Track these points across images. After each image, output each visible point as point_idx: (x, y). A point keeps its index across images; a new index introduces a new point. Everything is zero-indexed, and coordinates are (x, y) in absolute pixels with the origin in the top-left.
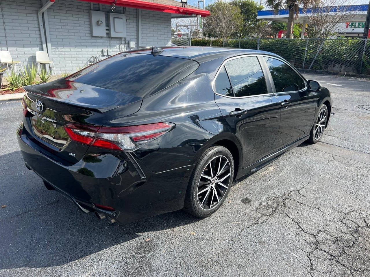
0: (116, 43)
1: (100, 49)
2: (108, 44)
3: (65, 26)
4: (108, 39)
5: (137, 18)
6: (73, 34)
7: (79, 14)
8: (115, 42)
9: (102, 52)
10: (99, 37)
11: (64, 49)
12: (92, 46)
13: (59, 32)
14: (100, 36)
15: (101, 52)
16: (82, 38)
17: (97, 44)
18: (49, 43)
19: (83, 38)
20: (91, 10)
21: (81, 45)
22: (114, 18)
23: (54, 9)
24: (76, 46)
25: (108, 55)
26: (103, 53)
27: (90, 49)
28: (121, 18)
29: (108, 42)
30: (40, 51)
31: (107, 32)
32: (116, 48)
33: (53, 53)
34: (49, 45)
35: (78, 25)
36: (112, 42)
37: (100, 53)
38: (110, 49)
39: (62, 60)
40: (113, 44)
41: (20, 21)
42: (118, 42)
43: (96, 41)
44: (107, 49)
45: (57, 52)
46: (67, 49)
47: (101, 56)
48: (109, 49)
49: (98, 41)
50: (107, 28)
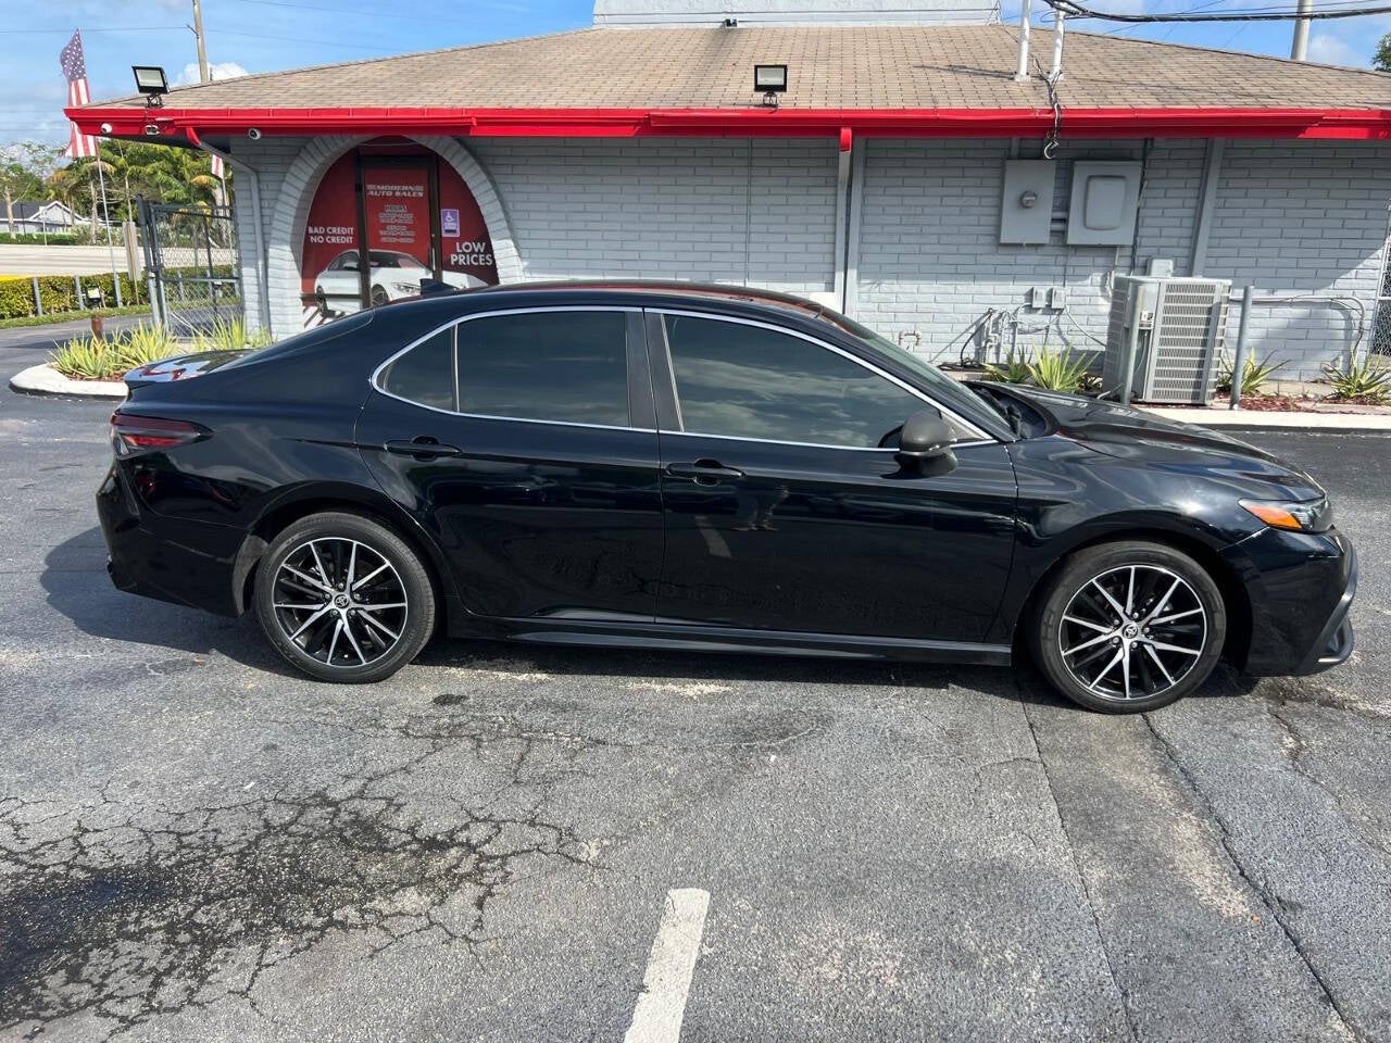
0: (1094, 266)
1: (1025, 287)
2: (1060, 270)
3: (915, 215)
4: (1058, 251)
5: (1203, 169)
6: (934, 239)
7: (967, 174)
8: (1088, 261)
9: (1030, 295)
10: (1020, 245)
11: (896, 286)
12: (996, 275)
13: (891, 234)
14: (1025, 242)
15: (1026, 295)
16: (964, 249)
17: (1016, 269)
18: (852, 268)
19: (964, 252)
20: (1010, 158)
21: (956, 274)
22: (1090, 178)
23: (886, 167)
24: (937, 277)
25: (1049, 306)
26: (1031, 301)
27: (987, 287)
28: (1122, 177)
29: (1061, 260)
30: (826, 291)
31: (1058, 226)
32: (1088, 281)
33: (864, 296)
34: (852, 273)
35: (957, 210)
36: (1073, 260)
37: (1022, 299)
38: (1064, 285)
39: (885, 319)
40: (1078, 270)
41: (787, 210)
42: (1100, 261)
43: (1011, 259)
44: (1048, 288)
45: (874, 296)
46: (908, 286)
47: (1022, 310)
48: (1057, 287)
49: (1020, 259)
50: (1059, 215)
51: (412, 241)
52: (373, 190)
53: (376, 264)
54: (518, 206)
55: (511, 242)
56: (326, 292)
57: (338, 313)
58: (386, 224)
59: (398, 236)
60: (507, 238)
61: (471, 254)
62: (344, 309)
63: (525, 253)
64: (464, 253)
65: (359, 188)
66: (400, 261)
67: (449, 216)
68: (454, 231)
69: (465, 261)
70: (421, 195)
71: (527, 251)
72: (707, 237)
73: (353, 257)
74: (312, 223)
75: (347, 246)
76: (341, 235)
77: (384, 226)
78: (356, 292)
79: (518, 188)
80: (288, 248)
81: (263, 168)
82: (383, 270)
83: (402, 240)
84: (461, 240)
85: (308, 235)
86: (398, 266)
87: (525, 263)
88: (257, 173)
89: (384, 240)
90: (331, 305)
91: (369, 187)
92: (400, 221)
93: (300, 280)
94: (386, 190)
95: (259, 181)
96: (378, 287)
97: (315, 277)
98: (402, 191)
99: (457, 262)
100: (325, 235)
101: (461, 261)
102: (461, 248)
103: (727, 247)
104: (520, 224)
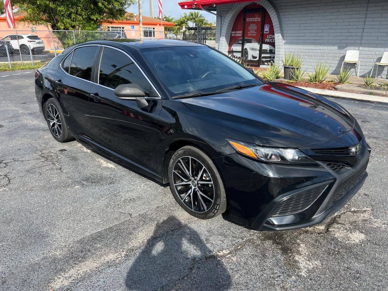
51: (255, 35)
52: (248, 20)
53: (246, 42)
54: (285, 22)
55: (280, 34)
56: (234, 50)
57: (236, 56)
58: (250, 30)
59: (252, 34)
60: (279, 33)
61: (271, 39)
62: (237, 55)
63: (285, 38)
64: (269, 38)
65: (245, 19)
66: (252, 41)
67: (266, 27)
68: (267, 31)
69: (269, 41)
70: (260, 20)
71: (286, 37)
72: (347, 31)
73: (241, 40)
74: (233, 30)
75: (240, 37)
76: (239, 33)
77: (249, 31)
78: (241, 50)
79: (286, 16)
80: (224, 38)
81: (222, 15)
82: (248, 44)
83: (253, 35)
84: (269, 34)
85: (231, 34)
86: (251, 42)
87: (285, 41)
88: (221, 17)
89: (249, 35)
90: (235, 54)
91: (247, 19)
92: (253, 29)
93: (228, 47)
94: (251, 19)
95: (221, 19)
96: (246, 49)
97: (231, 46)
98: (255, 20)
99: (267, 41)
100: (235, 34)
101: (268, 41)
102: (268, 37)
103: (354, 34)
104: (284, 28)
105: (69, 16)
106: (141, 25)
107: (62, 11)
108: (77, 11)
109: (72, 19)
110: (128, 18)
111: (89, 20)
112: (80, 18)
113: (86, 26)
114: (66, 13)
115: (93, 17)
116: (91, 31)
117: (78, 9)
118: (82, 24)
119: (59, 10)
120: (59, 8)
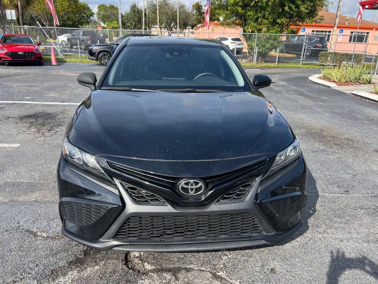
105: (256, 20)
106: (335, 28)
107: (251, 16)
108: (264, 15)
109: (258, 23)
110: (318, 21)
111: (274, 23)
112: (266, 21)
113: (270, 29)
114: (254, 17)
115: (279, 21)
116: (274, 34)
117: (265, 13)
118: (267, 27)
119: (249, 15)
120: (249, 13)
